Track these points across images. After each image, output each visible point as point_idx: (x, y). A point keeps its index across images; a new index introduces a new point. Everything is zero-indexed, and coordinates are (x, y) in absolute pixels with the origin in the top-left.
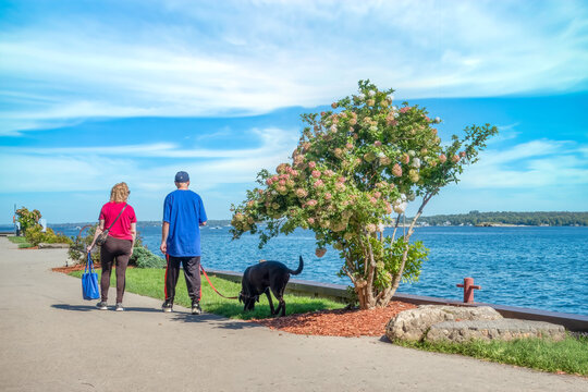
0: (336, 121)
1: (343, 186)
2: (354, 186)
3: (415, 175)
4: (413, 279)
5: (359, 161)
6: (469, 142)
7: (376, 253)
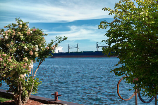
0: (7, 34)
1: (11, 60)
2: (15, 59)
3: (37, 54)
4: (35, 92)
5: (16, 49)
6: (57, 42)
7: (22, 84)
